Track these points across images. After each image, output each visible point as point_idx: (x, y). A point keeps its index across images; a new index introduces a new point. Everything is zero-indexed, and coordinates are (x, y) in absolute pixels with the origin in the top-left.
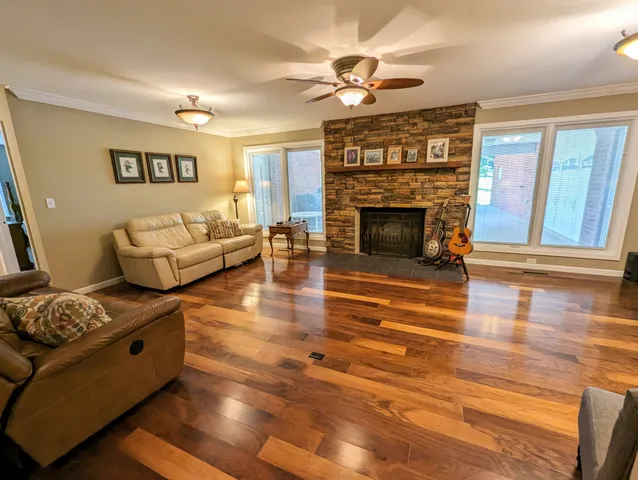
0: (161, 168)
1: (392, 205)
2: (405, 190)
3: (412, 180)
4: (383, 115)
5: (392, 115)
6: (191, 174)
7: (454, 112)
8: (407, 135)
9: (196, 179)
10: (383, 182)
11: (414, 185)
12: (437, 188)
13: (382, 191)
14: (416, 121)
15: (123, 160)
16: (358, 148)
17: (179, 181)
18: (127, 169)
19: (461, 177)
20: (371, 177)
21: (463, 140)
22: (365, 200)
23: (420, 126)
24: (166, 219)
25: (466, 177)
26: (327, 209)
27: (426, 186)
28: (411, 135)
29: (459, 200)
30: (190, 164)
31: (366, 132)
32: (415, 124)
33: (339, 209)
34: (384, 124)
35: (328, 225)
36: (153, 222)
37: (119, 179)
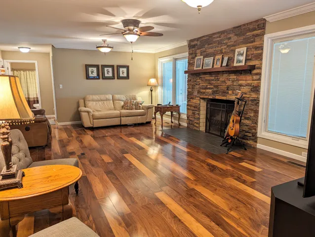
0: (108, 72)
1: (217, 97)
2: (223, 87)
3: (227, 79)
4: (214, 34)
5: (218, 33)
6: (125, 75)
7: (251, 27)
8: (225, 47)
9: (128, 77)
10: (213, 80)
11: (229, 83)
12: (241, 85)
13: (212, 87)
14: (231, 35)
15: (90, 69)
16: (202, 57)
17: (118, 79)
18: (92, 73)
19: (255, 77)
20: (208, 77)
21: (256, 48)
22: (204, 93)
23: (232, 40)
24: (102, 97)
25: (258, 77)
26: (188, 98)
27: (235, 84)
28: (228, 46)
29: (254, 95)
30: (125, 70)
31: (206, 46)
32: (230, 38)
33: (193, 99)
34: (214, 40)
35: (188, 109)
36: (96, 97)
37: (88, 77)
